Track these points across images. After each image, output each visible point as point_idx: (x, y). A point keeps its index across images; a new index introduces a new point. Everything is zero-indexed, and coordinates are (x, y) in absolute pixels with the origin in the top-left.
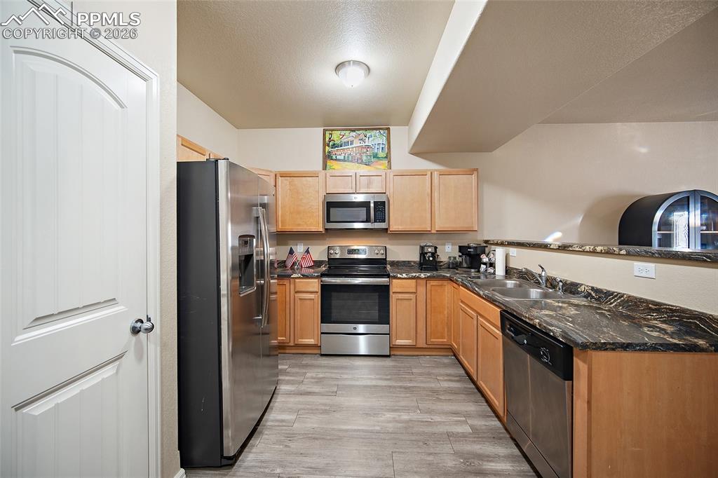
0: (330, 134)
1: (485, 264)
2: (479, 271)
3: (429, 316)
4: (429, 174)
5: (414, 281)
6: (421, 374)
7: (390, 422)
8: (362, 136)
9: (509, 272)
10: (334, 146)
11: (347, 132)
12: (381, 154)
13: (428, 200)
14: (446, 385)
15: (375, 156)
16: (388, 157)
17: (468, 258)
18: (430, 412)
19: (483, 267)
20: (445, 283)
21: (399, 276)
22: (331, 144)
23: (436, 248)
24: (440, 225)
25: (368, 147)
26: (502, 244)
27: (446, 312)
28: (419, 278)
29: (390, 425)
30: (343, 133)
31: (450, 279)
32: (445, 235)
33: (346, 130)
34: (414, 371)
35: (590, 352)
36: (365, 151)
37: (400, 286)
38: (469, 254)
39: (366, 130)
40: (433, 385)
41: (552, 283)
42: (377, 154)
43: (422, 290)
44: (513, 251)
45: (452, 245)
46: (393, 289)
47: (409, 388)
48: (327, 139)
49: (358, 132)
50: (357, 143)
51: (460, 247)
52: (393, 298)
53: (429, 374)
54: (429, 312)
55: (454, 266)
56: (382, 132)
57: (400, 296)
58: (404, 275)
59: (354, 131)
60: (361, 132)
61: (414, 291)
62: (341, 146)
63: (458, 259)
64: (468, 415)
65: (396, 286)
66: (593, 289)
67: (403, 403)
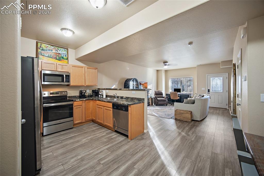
0: (40, 44)
1: (100, 95)
2: (98, 97)
3: (86, 112)
4: (84, 67)
5: (81, 101)
6: (87, 129)
7: (86, 140)
8: (56, 49)
9: (107, 96)
10: (43, 50)
11: (49, 46)
12: (65, 57)
13: (84, 76)
14: (95, 128)
15: (63, 58)
16: (67, 59)
17: (95, 93)
18: (95, 134)
19: (100, 96)
20: (91, 101)
21: (77, 100)
22: (41, 48)
23: (86, 91)
24: (87, 84)
25: (60, 54)
26: (104, 89)
27: (91, 110)
28: (83, 100)
29: (87, 141)
30: (47, 45)
31: (92, 100)
32: (88, 87)
33: (49, 45)
34: (84, 129)
35: (131, 105)
36: (58, 55)
37: (77, 103)
38: (96, 92)
39: (58, 47)
40: (92, 130)
41: (118, 97)
42: (63, 57)
43: (84, 104)
44: (107, 91)
45: (89, 90)
46: (74, 105)
47: (86, 132)
48: (39, 46)
49: (55, 47)
50: (54, 51)
51: (92, 90)
52: (74, 108)
53: (89, 128)
54: (86, 110)
55: (91, 96)
56: (65, 49)
57: (77, 107)
58: (78, 100)
59: (53, 46)
60: (56, 47)
61: (81, 104)
62: (46, 51)
63: (92, 94)
64: (104, 132)
65: (75, 104)
66: (126, 97)
67: (86, 136)
